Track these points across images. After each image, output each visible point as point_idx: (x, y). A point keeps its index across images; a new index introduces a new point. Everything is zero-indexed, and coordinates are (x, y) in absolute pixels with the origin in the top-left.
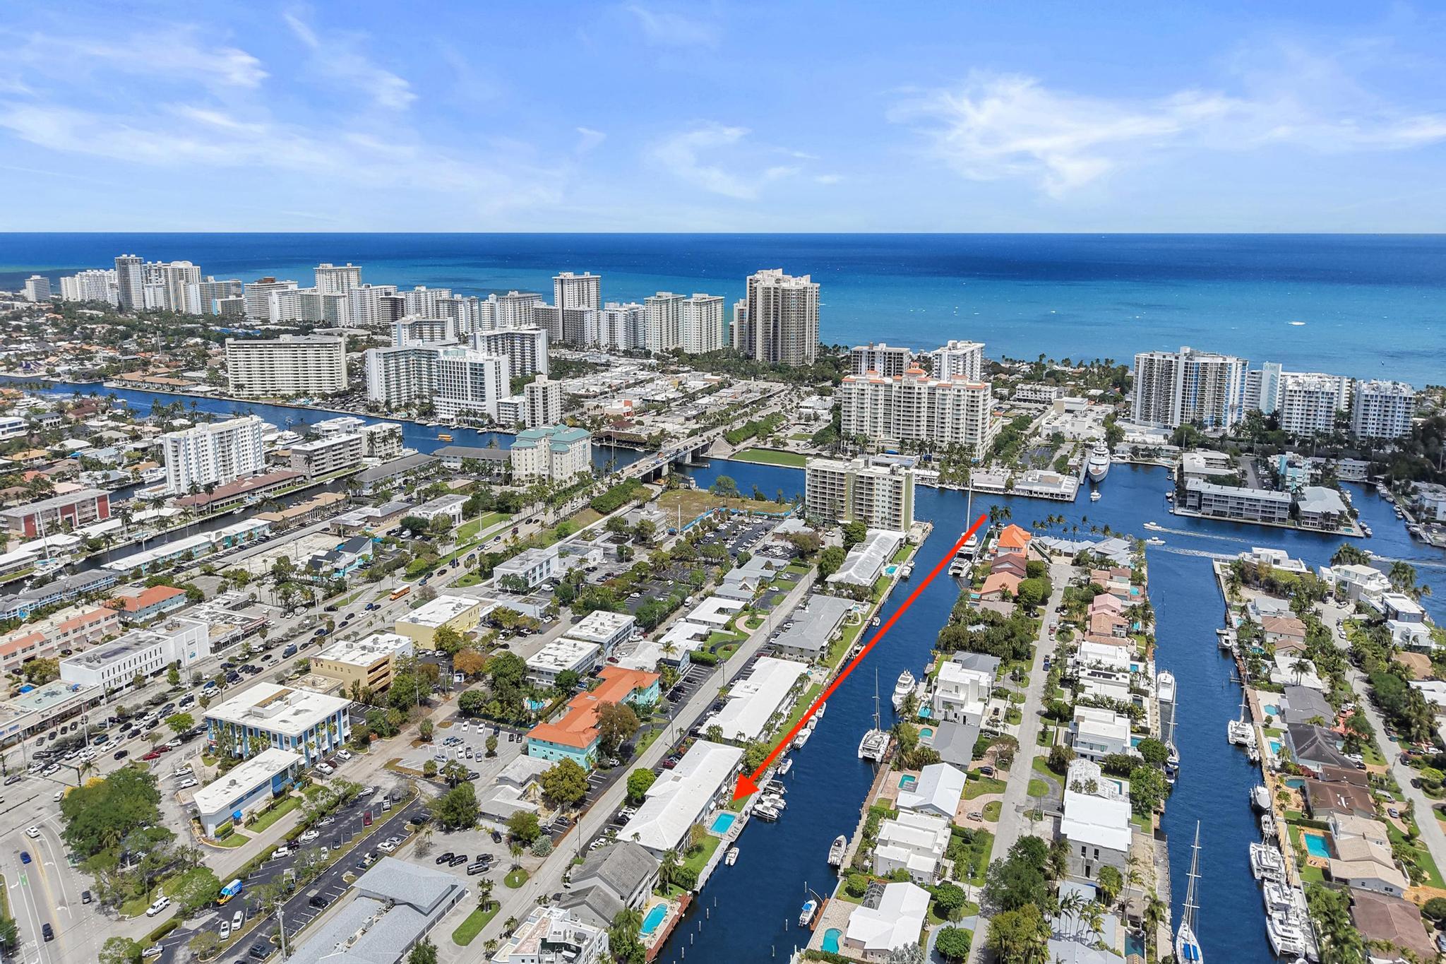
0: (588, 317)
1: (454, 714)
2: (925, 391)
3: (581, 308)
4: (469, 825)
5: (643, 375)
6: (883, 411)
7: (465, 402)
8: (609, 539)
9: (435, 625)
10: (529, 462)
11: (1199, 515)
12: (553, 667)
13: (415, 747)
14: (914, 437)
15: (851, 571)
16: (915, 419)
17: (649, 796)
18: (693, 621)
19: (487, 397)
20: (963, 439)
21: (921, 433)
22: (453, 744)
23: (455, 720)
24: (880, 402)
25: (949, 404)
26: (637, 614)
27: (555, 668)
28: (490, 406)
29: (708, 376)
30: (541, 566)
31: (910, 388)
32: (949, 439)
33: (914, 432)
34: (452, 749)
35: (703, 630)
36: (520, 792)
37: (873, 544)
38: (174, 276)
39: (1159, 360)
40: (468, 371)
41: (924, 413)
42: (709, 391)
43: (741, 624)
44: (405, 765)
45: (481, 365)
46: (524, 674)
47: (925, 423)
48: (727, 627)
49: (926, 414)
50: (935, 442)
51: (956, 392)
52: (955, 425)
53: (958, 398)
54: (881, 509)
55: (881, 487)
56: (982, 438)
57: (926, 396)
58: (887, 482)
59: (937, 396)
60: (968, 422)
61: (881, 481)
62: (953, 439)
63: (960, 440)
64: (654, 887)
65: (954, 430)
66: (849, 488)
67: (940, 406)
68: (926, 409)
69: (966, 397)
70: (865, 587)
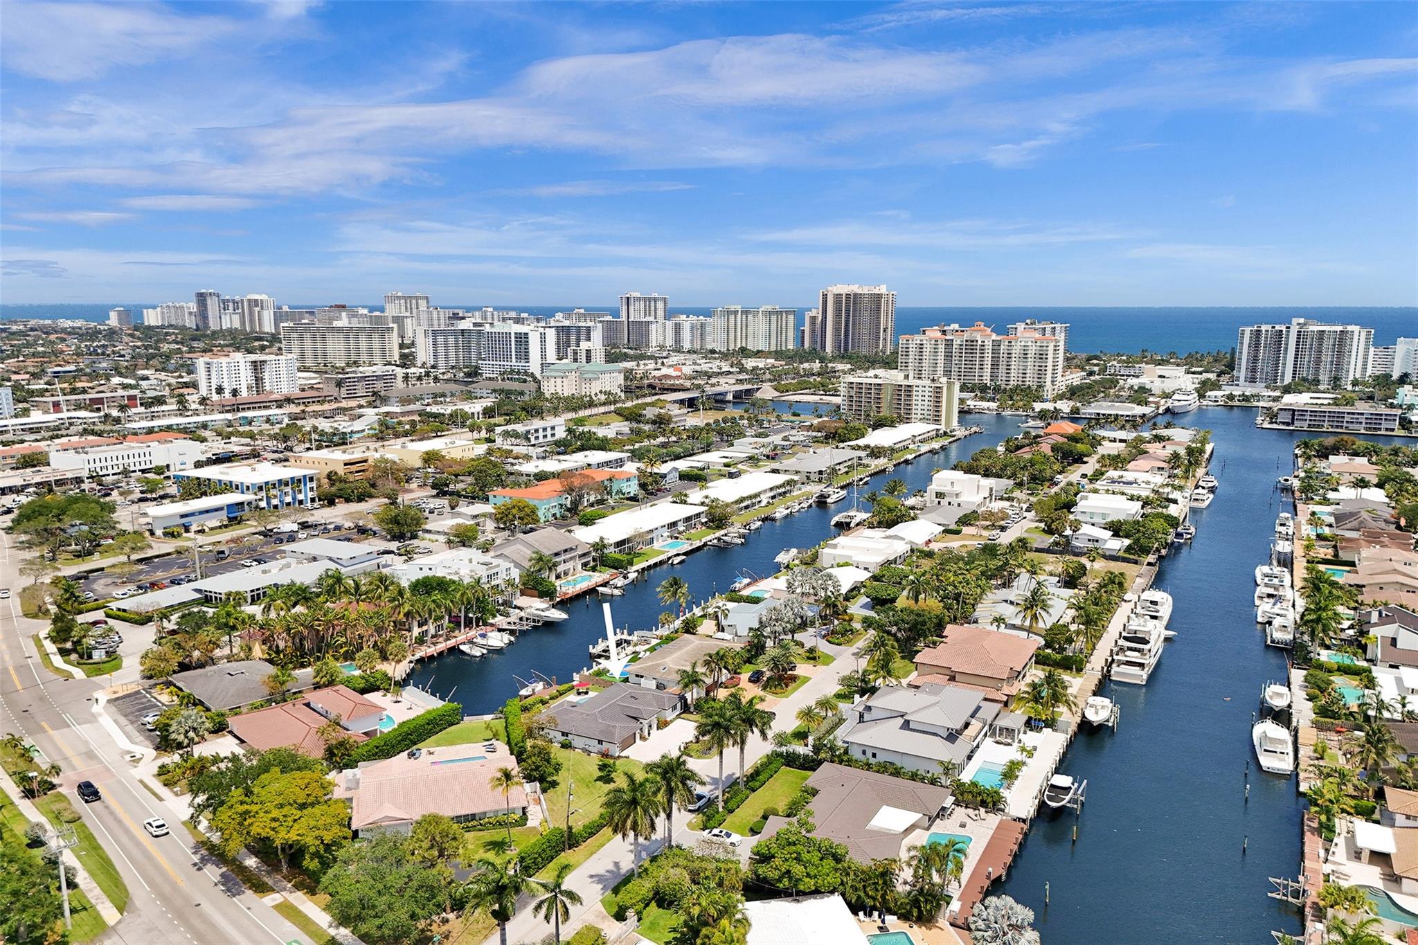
0: (653, 327)
1: (427, 496)
2: (989, 343)
3: (648, 319)
4: (413, 537)
6: (943, 361)
7: (509, 363)
9: (423, 450)
10: (559, 388)
11: (1292, 428)
12: (533, 471)
15: (873, 440)
16: (977, 367)
17: (599, 522)
18: (692, 460)
19: (531, 359)
20: (1030, 383)
24: (940, 354)
25: (1015, 353)
26: (633, 453)
27: (536, 471)
28: (534, 366)
31: (972, 341)
32: (1016, 382)
33: (977, 378)
38: (249, 305)
39: (1267, 331)
40: (513, 339)
41: (988, 362)
45: (526, 334)
47: (989, 371)
48: (727, 466)
49: (990, 363)
50: (1000, 386)
51: (1023, 344)
52: (1021, 371)
53: (1025, 349)
54: (919, 412)
55: (920, 393)
56: (1053, 382)
57: (991, 347)
58: (927, 389)
59: (1002, 347)
60: (1037, 368)
61: (920, 389)
62: (1020, 383)
63: (1028, 383)
64: (585, 565)
65: (1021, 375)
66: (886, 396)
67: (1005, 355)
68: (990, 359)
69: (1034, 348)
70: (883, 447)
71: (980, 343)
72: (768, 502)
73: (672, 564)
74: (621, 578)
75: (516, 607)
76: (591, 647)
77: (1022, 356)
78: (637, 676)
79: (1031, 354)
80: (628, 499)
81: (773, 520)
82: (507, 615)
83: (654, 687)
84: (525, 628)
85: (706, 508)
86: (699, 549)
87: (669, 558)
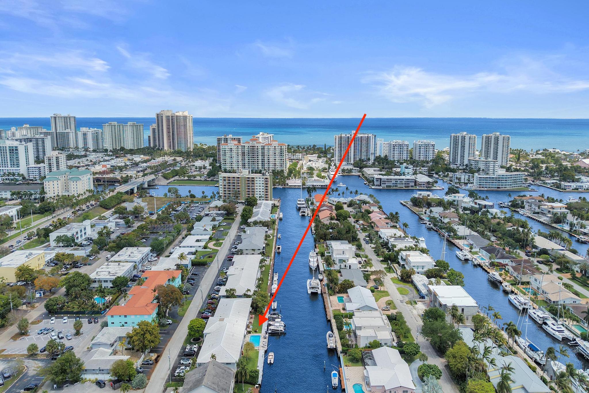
0: (71, 134)
1: (41, 315)
2: (260, 148)
3: (66, 131)
4: (76, 380)
5: (107, 158)
6: (241, 158)
7: (6, 168)
8: (116, 218)
9: (15, 266)
10: (56, 189)
11: (382, 188)
12: (108, 277)
13: (15, 340)
14: (256, 169)
15: (259, 216)
16: (256, 161)
17: (207, 334)
18: (184, 247)
19: (20, 164)
20: (278, 168)
21: (259, 167)
22: (46, 332)
23: (44, 319)
24: (239, 154)
25: (271, 153)
26: (151, 246)
27: (110, 277)
28: (23, 169)
29: (142, 156)
30: (81, 231)
31: (253, 147)
32: (272, 169)
33: (256, 167)
34: (46, 336)
35: (193, 250)
36: (110, 351)
37: (262, 205)
39: (344, 137)
40: (8, 151)
41: (260, 157)
42: (145, 162)
43: (211, 245)
44: (10, 353)
45: (16, 147)
46: (89, 284)
47: (261, 163)
48: (205, 247)
53: (275, 150)
54: (258, 193)
55: (258, 182)
57: (261, 150)
59: (266, 150)
60: (280, 160)
61: (258, 179)
66: (242, 185)
67: (267, 154)
69: (278, 150)
71: (256, 147)
77: (274, 154)
79: (277, 153)
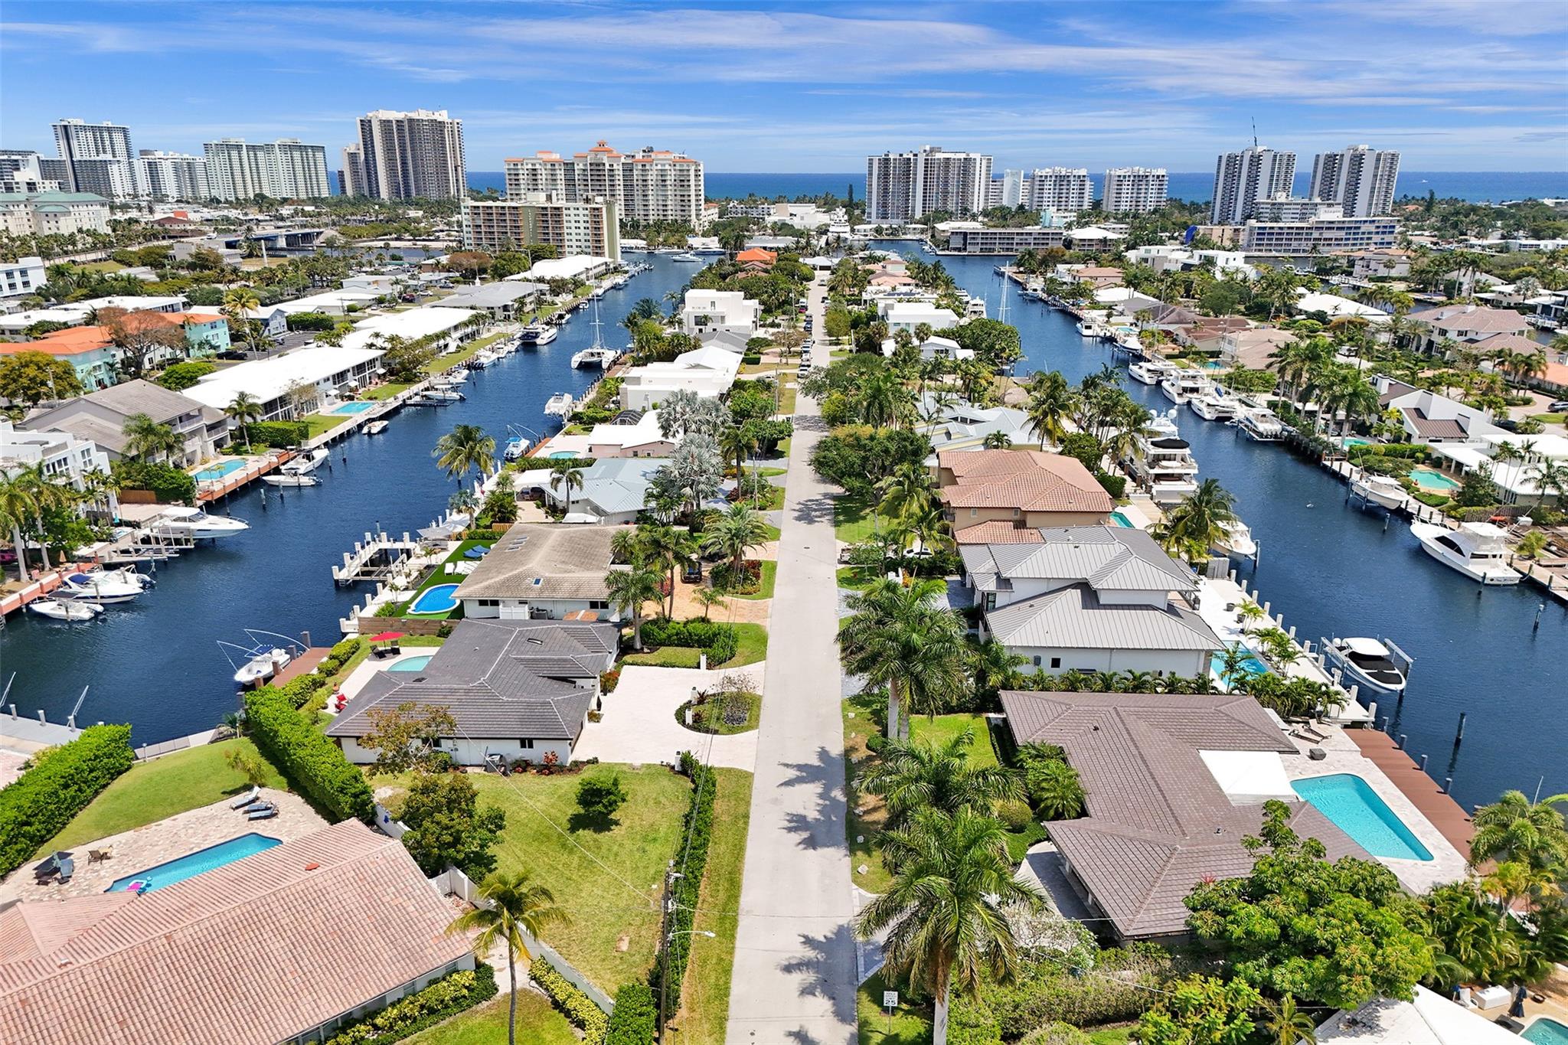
0: (114, 169)
2: (619, 167)
3: (102, 157)
11: (965, 253)
20: (675, 217)
24: (559, 182)
32: (656, 217)
35: (311, 309)
39: (895, 159)
41: (620, 192)
47: (623, 203)
48: (352, 310)
49: (622, 193)
50: (638, 221)
51: (659, 167)
52: (661, 203)
53: (663, 174)
54: (574, 243)
55: (573, 218)
56: (697, 215)
57: (621, 173)
58: (581, 212)
59: (635, 172)
60: (679, 198)
61: (572, 212)
62: (661, 218)
63: (670, 217)
64: (218, 444)
65: (661, 208)
66: (527, 224)
67: (640, 182)
68: (622, 187)
69: (673, 173)
70: (562, 280)
71: (607, 167)
72: (458, 347)
73: (369, 434)
74: (300, 459)
75: (121, 523)
76: (335, 568)
77: (660, 183)
78: (483, 603)
79: (670, 179)
80: (220, 356)
81: (480, 367)
82: (110, 539)
83: (527, 617)
84: (165, 556)
85: (382, 352)
86: (396, 411)
87: (360, 426)
